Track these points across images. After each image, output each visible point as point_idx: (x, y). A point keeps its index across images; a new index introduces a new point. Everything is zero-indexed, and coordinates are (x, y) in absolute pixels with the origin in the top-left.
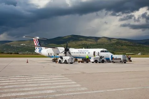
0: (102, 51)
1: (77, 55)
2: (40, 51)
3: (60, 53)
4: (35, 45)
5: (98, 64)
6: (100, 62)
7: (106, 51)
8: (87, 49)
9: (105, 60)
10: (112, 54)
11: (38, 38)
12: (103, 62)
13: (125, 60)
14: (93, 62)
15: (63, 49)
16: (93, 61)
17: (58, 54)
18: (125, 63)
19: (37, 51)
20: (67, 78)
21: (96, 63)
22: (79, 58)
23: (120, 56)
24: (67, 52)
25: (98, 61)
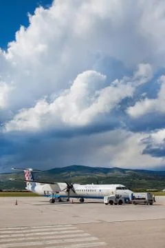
0: (118, 188)
1: (85, 193)
2: (33, 187)
3: (60, 191)
4: (27, 179)
5: (114, 206)
6: (116, 204)
7: (123, 188)
8: (97, 186)
9: (123, 200)
10: (132, 192)
11: (31, 170)
12: (120, 203)
13: (152, 200)
14: (106, 204)
15: (65, 185)
16: (107, 202)
17: (58, 193)
18: (151, 204)
19: (29, 187)
20: (82, 231)
21: (112, 204)
22: (87, 197)
23: (144, 195)
24: (71, 190)
25: (114, 201)
